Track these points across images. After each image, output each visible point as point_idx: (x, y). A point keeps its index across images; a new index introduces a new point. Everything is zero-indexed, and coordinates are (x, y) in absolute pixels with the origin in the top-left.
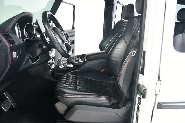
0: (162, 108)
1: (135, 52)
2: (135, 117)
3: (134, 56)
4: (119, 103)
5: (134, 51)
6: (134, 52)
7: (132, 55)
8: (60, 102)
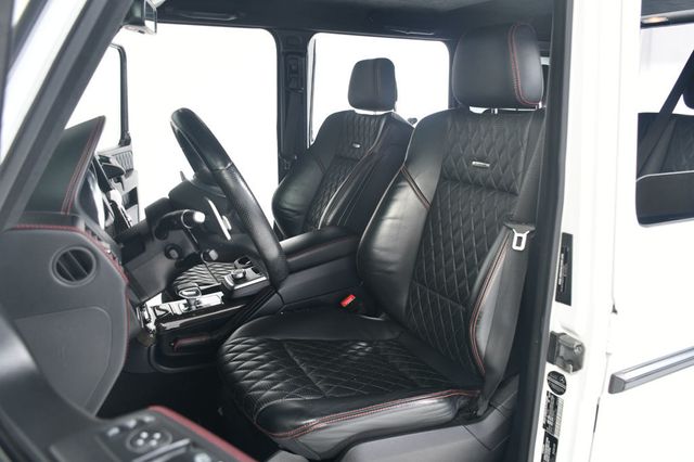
0: (623, 389)
1: (524, 236)
2: (540, 433)
3: (522, 248)
4: (473, 402)
5: (520, 235)
6: (520, 239)
7: (515, 247)
8: (283, 453)
